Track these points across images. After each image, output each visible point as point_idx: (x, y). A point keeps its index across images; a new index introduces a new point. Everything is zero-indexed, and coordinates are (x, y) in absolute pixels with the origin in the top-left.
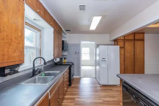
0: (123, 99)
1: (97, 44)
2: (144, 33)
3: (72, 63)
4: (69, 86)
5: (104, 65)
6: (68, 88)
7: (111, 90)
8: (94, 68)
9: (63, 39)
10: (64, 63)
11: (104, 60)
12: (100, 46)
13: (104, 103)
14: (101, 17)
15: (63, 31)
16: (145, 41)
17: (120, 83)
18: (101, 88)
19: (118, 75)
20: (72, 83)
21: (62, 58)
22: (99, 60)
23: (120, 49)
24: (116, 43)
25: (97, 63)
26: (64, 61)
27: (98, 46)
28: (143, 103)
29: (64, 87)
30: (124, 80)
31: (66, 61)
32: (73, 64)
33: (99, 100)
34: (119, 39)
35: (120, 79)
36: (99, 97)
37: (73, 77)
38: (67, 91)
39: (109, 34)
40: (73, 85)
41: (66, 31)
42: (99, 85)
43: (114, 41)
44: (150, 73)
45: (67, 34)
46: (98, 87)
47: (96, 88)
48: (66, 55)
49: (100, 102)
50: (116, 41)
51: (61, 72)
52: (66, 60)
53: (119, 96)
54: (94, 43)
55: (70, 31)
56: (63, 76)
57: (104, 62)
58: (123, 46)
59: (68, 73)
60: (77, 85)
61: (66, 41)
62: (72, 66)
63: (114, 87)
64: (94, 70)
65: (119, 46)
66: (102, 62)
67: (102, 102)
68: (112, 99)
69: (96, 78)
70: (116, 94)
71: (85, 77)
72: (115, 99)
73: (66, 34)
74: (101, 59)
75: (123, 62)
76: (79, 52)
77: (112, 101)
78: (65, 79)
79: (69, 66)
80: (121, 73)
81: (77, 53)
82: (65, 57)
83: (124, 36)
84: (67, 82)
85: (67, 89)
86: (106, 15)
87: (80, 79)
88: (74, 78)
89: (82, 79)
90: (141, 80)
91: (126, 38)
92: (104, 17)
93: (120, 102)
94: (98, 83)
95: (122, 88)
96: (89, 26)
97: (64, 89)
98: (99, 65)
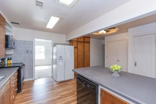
0: (77, 88)
1: (54, 44)
2: (90, 38)
3: (22, 64)
4: (17, 93)
5: (61, 63)
6: (16, 95)
7: (67, 84)
8: (51, 67)
9: (7, 34)
10: (8, 65)
11: (61, 58)
12: (57, 45)
13: (62, 97)
14: (59, 18)
15: (7, 23)
16: (90, 43)
17: (74, 77)
18: (59, 85)
19: (73, 70)
20: (23, 88)
21: (5, 59)
22: (56, 59)
23: (74, 49)
24: (71, 43)
25: (54, 62)
26: (7, 62)
27: (55, 45)
28: (89, 86)
29: (10, 96)
30: (78, 73)
31: (11, 62)
32: (24, 65)
33: (57, 96)
34: (74, 40)
35: (74, 73)
36: (57, 94)
37: (23, 81)
38: (14, 100)
39: (65, 35)
40: (23, 91)
41: (12, 23)
42: (56, 83)
43: (69, 42)
44: (93, 66)
45: (14, 28)
46: (56, 84)
47: (53, 86)
48: (11, 55)
49: (57, 98)
50: (71, 42)
51: (6, 77)
52: (11, 60)
53: (74, 87)
54: (51, 41)
55: (18, 24)
56: (9, 82)
57: (61, 60)
58: (76, 46)
59: (16, 77)
60: (29, 89)
61: (12, 36)
62: (22, 68)
63: (69, 81)
64: (51, 69)
65: (73, 46)
66: (60, 60)
67: (60, 97)
68: (68, 92)
69: (53, 77)
70: (71, 87)
71: (39, 78)
72: (71, 91)
73: (11, 27)
74: (58, 58)
75: (76, 59)
76: (32, 51)
77: (68, 93)
78: (12, 84)
79: (18, 68)
80: (75, 68)
81: (29, 52)
82: (10, 57)
83: (78, 39)
84: (15, 88)
85: (15, 97)
86: (63, 18)
87: (33, 81)
88: (25, 82)
89: (35, 81)
90: (88, 71)
91: (79, 40)
92: (61, 19)
93: (75, 92)
94: (55, 81)
95: (76, 81)
96: (46, 24)
97: (10, 98)
98: (56, 63)
